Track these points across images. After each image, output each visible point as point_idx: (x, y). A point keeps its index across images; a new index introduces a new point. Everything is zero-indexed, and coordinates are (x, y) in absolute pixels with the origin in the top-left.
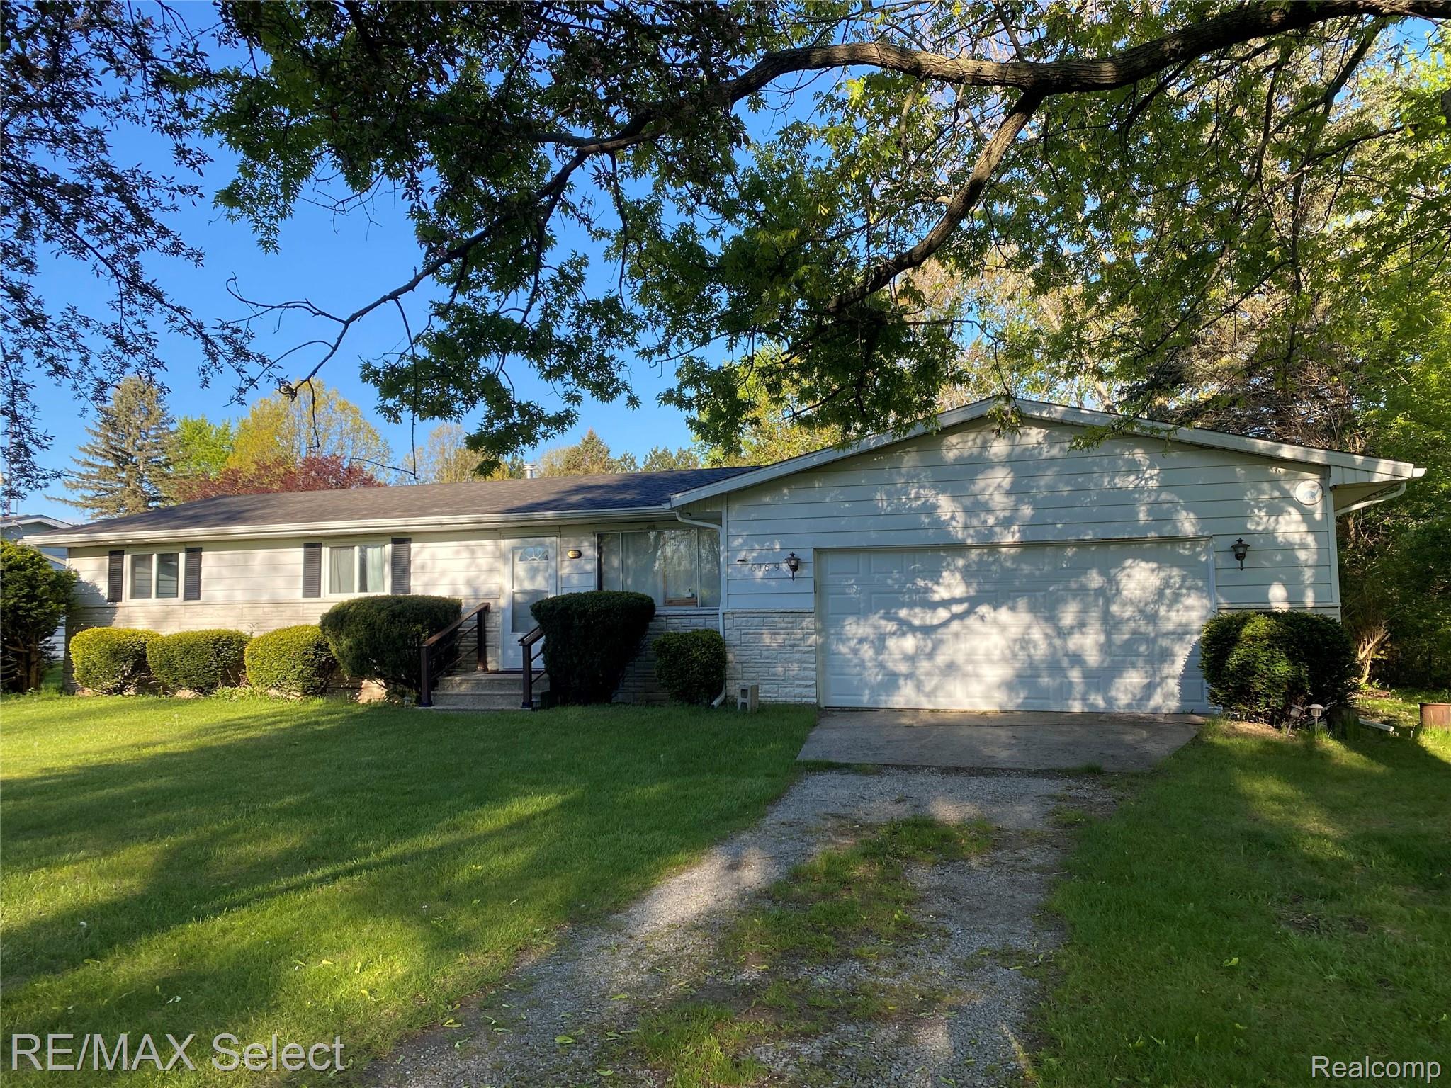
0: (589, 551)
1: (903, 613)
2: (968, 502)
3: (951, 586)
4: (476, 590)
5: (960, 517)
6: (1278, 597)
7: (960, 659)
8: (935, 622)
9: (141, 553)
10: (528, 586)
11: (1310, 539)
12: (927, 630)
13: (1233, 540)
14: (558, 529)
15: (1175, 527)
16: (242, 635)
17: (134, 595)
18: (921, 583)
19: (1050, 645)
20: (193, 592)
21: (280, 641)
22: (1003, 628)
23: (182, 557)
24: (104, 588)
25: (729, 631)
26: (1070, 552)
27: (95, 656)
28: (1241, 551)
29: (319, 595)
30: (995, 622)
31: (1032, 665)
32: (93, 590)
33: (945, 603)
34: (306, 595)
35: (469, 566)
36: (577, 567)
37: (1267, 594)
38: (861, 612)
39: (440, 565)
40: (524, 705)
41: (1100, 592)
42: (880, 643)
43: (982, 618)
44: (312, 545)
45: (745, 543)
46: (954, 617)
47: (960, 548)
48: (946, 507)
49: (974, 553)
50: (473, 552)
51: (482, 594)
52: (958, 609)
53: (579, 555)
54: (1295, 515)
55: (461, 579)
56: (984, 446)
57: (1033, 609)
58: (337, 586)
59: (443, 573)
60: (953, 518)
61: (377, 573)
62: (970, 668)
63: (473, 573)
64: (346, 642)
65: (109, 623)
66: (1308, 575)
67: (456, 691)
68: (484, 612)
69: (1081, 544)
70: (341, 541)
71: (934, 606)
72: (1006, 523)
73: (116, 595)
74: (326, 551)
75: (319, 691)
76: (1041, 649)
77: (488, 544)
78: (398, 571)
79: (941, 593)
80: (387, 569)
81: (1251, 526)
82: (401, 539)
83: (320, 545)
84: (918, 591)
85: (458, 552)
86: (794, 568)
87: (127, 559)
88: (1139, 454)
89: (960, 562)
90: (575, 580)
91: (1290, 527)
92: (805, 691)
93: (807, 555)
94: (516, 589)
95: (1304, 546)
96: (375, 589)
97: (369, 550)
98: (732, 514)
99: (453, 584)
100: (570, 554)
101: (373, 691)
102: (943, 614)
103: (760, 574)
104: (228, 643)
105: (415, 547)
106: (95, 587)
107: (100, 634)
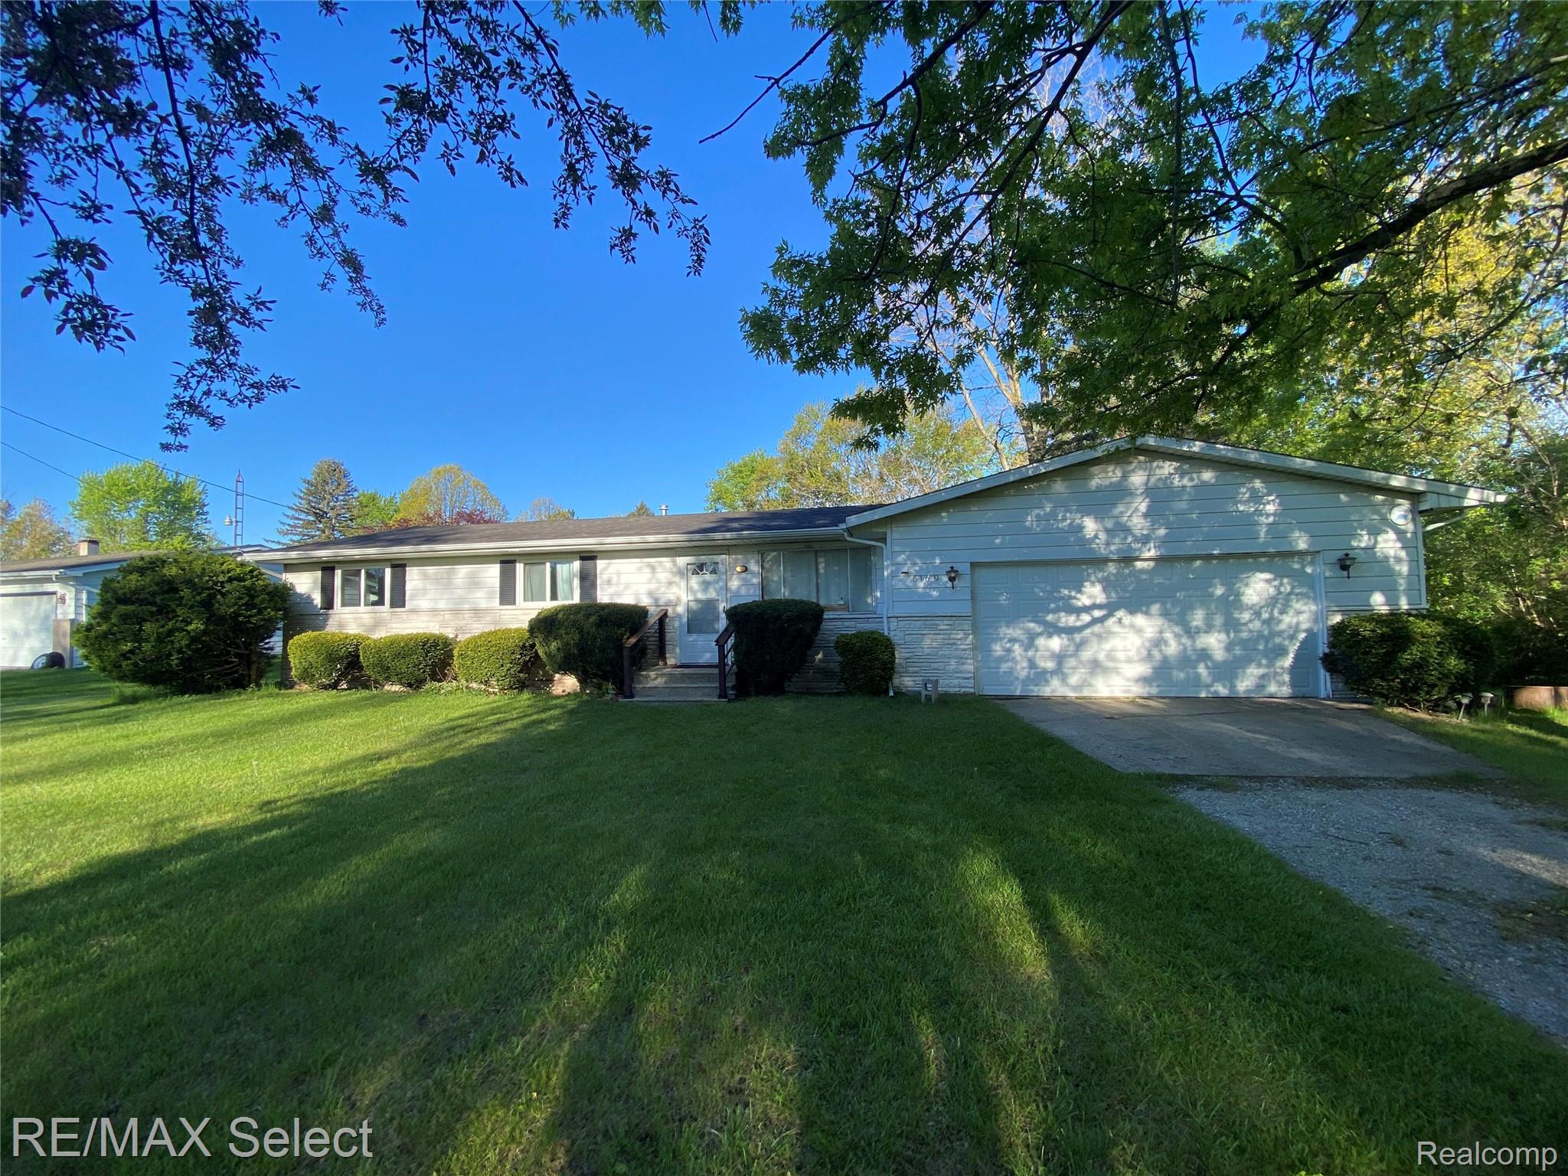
0: (754, 567)
1: (1050, 617)
2: (1110, 524)
3: (1093, 593)
4: (656, 600)
5: (1102, 536)
6: (1378, 602)
7: (1101, 656)
8: (1079, 624)
9: (351, 568)
10: (701, 596)
11: (1403, 554)
12: (1070, 631)
13: (1340, 554)
14: (727, 548)
15: (1290, 543)
16: (446, 638)
17: (344, 604)
18: (1066, 592)
19: (1179, 643)
20: (399, 600)
21: (487, 644)
22: (1139, 631)
23: (388, 572)
24: (317, 599)
25: (893, 631)
26: (1198, 563)
27: (312, 657)
28: (1348, 563)
29: (514, 603)
30: (1132, 626)
31: (1165, 660)
32: (308, 600)
33: (1087, 609)
34: (502, 603)
35: (649, 582)
36: (744, 579)
37: (1368, 600)
38: (1012, 619)
39: (624, 579)
40: (720, 696)
41: (1224, 598)
42: (1030, 643)
43: (1120, 620)
44: (507, 562)
45: (908, 558)
46: (1095, 621)
47: (1101, 562)
48: (1090, 526)
49: (1112, 568)
50: (653, 568)
51: (661, 602)
52: (1097, 613)
53: (746, 570)
54: (1391, 535)
55: (643, 589)
56: (1125, 477)
57: (1165, 614)
58: (531, 595)
59: (627, 586)
60: (1096, 537)
61: (566, 587)
62: (1111, 664)
63: (653, 586)
64: (554, 645)
65: (322, 627)
66: (1402, 584)
67: (651, 684)
68: (663, 618)
69: (1208, 558)
70: (534, 558)
71: (1079, 611)
72: (1145, 540)
73: (328, 604)
74: (520, 567)
75: (521, 686)
76: (1172, 648)
77: (666, 561)
78: (587, 583)
79: (1084, 600)
80: (576, 582)
81: (1355, 544)
82: (588, 557)
83: (514, 562)
84: (1062, 598)
85: (640, 569)
86: (952, 579)
87: (338, 573)
88: (1258, 484)
89: (1100, 575)
90: (743, 591)
91: (1388, 545)
92: (964, 682)
93: (964, 568)
94: (691, 598)
95: (1398, 560)
96: (566, 598)
97: (559, 566)
98: (895, 534)
99: (637, 595)
100: (739, 569)
101: (567, 683)
102: (1086, 618)
103: (921, 584)
104: (435, 644)
105: (601, 564)
106: (309, 597)
107: (316, 638)
